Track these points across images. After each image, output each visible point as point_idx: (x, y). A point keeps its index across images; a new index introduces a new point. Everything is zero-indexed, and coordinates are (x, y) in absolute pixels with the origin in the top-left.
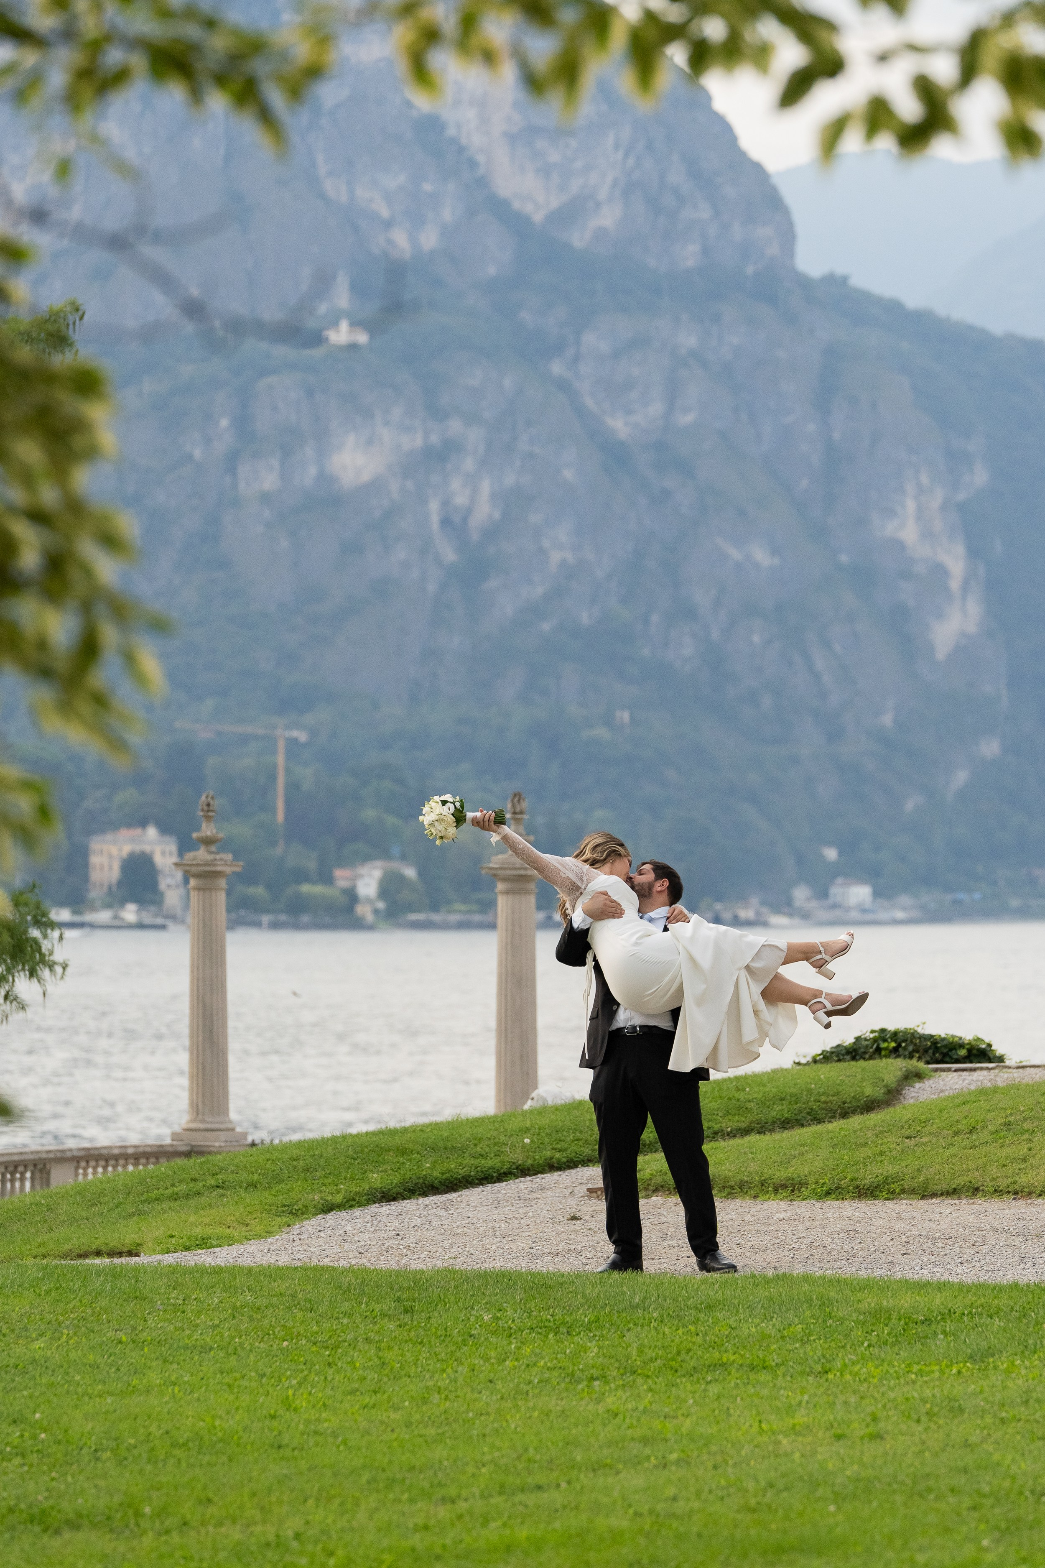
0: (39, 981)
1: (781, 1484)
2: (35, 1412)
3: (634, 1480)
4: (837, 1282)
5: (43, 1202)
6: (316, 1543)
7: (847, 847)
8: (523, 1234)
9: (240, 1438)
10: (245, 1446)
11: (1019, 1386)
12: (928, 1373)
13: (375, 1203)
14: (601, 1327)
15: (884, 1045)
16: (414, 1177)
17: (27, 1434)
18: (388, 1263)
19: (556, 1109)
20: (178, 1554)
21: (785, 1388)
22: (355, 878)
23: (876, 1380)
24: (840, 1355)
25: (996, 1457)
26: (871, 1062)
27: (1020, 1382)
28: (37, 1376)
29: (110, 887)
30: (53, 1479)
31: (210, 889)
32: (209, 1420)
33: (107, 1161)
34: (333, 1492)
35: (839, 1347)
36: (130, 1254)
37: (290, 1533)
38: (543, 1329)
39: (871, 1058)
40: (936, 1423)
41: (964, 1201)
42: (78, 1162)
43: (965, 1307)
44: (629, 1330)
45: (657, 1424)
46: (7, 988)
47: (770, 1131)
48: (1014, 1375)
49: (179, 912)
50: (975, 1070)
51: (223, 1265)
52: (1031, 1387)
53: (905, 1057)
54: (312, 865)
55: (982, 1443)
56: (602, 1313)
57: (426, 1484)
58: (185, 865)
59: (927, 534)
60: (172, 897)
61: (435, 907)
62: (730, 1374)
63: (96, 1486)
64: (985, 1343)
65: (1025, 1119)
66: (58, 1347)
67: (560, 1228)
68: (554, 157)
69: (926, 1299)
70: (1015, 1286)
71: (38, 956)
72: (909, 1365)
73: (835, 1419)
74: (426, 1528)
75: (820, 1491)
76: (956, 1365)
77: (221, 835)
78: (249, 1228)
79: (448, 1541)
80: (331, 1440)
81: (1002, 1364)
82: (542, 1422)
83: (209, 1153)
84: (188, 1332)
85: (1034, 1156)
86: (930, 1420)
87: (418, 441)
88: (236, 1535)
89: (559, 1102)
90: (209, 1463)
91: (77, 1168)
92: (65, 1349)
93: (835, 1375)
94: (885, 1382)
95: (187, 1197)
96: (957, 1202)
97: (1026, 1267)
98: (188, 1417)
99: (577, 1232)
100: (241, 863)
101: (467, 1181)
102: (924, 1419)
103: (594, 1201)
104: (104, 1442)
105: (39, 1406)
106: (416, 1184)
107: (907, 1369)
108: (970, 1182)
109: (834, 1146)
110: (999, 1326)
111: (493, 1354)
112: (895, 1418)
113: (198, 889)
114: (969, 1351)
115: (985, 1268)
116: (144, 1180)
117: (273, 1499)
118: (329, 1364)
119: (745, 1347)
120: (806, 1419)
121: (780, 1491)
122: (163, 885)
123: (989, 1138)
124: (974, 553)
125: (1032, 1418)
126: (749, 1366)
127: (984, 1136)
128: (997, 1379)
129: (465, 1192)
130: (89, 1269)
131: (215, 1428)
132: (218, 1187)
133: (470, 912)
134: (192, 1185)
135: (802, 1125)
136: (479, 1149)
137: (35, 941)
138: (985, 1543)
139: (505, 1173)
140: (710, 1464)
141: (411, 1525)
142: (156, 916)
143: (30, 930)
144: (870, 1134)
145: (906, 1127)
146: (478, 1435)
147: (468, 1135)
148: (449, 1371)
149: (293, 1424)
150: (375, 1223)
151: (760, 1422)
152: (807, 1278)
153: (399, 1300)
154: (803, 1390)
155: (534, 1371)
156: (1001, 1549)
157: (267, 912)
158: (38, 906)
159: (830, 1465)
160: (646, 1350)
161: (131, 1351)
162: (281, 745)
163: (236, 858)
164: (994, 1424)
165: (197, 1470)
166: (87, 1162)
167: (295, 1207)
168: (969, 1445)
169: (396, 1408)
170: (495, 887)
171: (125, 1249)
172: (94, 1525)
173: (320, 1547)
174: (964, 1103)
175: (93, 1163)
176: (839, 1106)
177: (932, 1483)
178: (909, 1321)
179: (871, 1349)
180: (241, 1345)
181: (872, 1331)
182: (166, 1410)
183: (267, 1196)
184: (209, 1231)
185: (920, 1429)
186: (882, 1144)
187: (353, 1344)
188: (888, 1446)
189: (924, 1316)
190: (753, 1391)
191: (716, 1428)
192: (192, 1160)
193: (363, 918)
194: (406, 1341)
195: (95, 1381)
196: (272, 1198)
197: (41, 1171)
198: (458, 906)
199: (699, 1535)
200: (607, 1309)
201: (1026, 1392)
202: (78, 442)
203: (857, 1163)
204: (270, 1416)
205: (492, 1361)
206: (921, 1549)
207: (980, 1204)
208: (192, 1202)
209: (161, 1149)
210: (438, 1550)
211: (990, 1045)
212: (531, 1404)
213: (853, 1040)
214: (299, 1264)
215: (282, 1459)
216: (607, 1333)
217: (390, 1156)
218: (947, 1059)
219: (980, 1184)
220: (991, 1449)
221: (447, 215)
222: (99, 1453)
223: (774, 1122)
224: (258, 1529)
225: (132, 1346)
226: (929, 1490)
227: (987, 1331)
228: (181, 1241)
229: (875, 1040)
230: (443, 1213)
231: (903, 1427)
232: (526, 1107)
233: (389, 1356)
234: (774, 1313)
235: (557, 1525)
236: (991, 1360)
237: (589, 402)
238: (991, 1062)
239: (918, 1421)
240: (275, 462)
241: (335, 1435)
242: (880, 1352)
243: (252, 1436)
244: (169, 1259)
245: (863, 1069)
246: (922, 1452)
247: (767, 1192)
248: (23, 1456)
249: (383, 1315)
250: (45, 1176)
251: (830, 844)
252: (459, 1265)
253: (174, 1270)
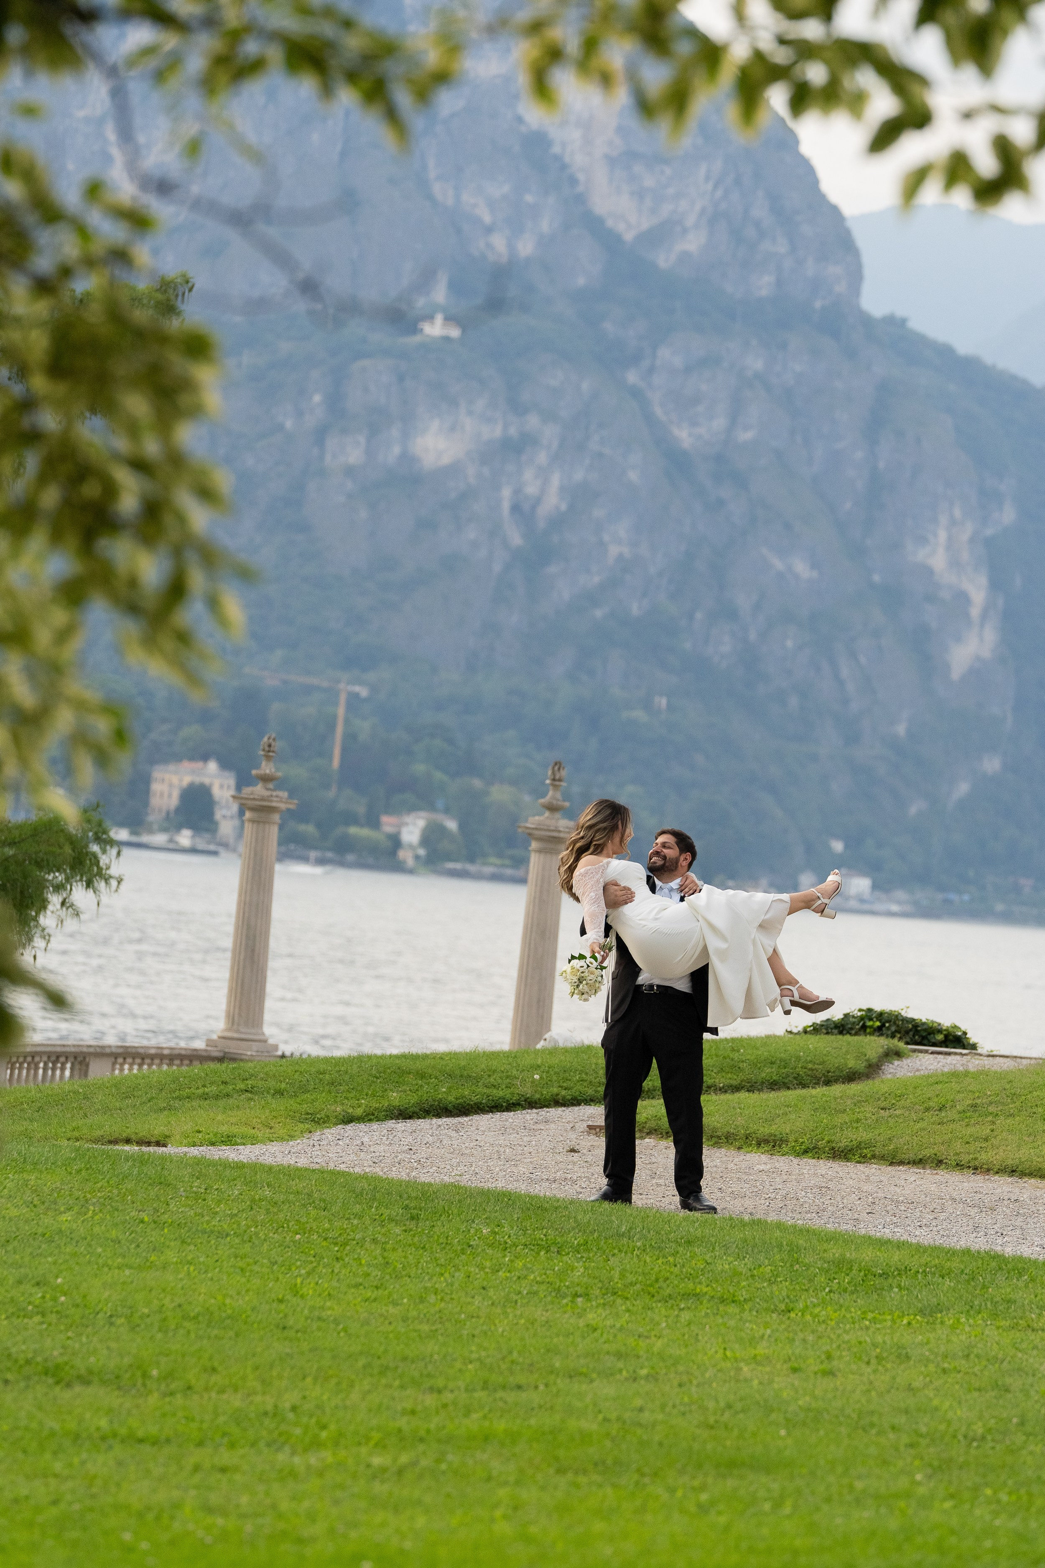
0: (95, 892)
1: (739, 1406)
2: (57, 1277)
3: (606, 1389)
4: (806, 1232)
5: (81, 1090)
6: (311, 1416)
7: (853, 842)
8: (525, 1160)
9: (247, 1317)
10: (253, 1324)
11: (961, 1341)
12: (881, 1322)
13: (392, 1119)
14: (588, 1250)
15: (869, 1023)
16: (430, 1099)
17: (48, 1296)
18: (399, 1174)
19: (566, 1051)
20: (180, 1414)
21: (750, 1322)
22: (400, 826)
23: (833, 1323)
24: (803, 1297)
25: (936, 1402)
26: (856, 1038)
27: (963, 1337)
28: (62, 1244)
29: (168, 813)
30: (68, 1338)
31: (264, 823)
32: (220, 1297)
33: (143, 1059)
34: (331, 1372)
35: (802, 1290)
36: (158, 1144)
37: (287, 1405)
38: (536, 1246)
39: (856, 1034)
40: (884, 1366)
41: (928, 1171)
42: (116, 1058)
43: (920, 1266)
44: (613, 1255)
45: (631, 1341)
46: (65, 895)
47: (759, 1090)
48: (958, 1331)
49: (231, 841)
50: (949, 1054)
51: (245, 1161)
52: (973, 1343)
53: (887, 1036)
54: (361, 809)
55: (923, 1388)
56: (591, 1238)
57: (416, 1374)
58: (242, 798)
59: (955, 563)
60: (227, 827)
61: (471, 859)
62: (701, 1303)
63: (108, 1348)
64: (935, 1300)
65: (991, 1103)
66: (83, 1221)
67: (559, 1158)
68: (649, 182)
69: (886, 1255)
70: (967, 1252)
71: (95, 869)
72: (864, 1313)
73: (793, 1353)
74: (413, 1412)
75: (774, 1416)
76: (907, 1317)
77: (279, 774)
78: (272, 1131)
79: (432, 1426)
80: (332, 1326)
81: (949, 1320)
82: (528, 1329)
83: (242, 1060)
84: (207, 1218)
85: (995, 1137)
86: (879, 1364)
87: (498, 432)
88: (237, 1401)
89: (569, 1045)
90: (216, 1336)
91: (114, 1064)
92: (90, 1224)
93: (797, 1315)
94: (841, 1325)
95: (217, 1097)
96: (922, 1171)
97: (979, 1236)
98: (200, 1294)
99: (574, 1163)
100: (296, 801)
101: (478, 1107)
102: (873, 1361)
103: (592, 1137)
104: (119, 1309)
105: (61, 1272)
106: (431, 1106)
107: (863, 1316)
108: (936, 1155)
109: (816, 1110)
110: (949, 1286)
111: (488, 1264)
112: (848, 1358)
113: (252, 821)
114: (920, 1305)
115: (941, 1233)
116: (178, 1079)
117: (274, 1373)
118: (337, 1259)
119: (717, 1281)
120: (767, 1351)
121: (737, 1413)
122: (218, 815)
123: (956, 1117)
124: (996, 585)
125: (970, 1371)
126: (719, 1298)
127: (952, 1114)
128: (943, 1333)
129: (476, 1118)
130: (118, 1154)
131: (225, 1305)
132: (247, 1091)
133: (503, 866)
134: (222, 1087)
135: (788, 1088)
136: (492, 1080)
137: (95, 856)
138: (919, 1477)
139: (513, 1104)
140: (676, 1383)
141: (399, 1408)
142: (209, 843)
143: (91, 845)
144: (849, 1102)
145: (883, 1099)
146: (468, 1334)
147: (483, 1066)
148: (447, 1275)
149: (299, 1309)
150: (391, 1137)
151: (725, 1349)
152: (779, 1225)
153: (406, 1207)
154: (767, 1325)
155: (524, 1283)
156: (932, 1484)
157: (315, 848)
158: (100, 824)
159: (785, 1394)
160: (628, 1275)
161: (152, 1230)
162: (343, 698)
163: (291, 796)
164: (936, 1372)
165: (205, 1341)
166: (125, 1059)
167: (318, 1116)
168: (913, 1389)
169: (395, 1304)
170: (530, 845)
171: (153, 1140)
172: (104, 1383)
173: (314, 1420)
174: (937, 1083)
175: (129, 1060)
176: (824, 1074)
177: (875, 1419)
178: (868, 1272)
179: (832, 1294)
180: (256, 1234)
181: (834, 1279)
182: (180, 1286)
183: (292, 1103)
184: (235, 1130)
185: (869, 1370)
186: (859, 1113)
187: (361, 1243)
188: (838, 1383)
189: (882, 1270)
190: (720, 1321)
191: (684, 1350)
192: (225, 1065)
193: (404, 862)
194: (410, 1245)
195: (115, 1254)
196: (296, 1106)
197: (81, 1063)
198: (493, 860)
199: (661, 1444)
200: (596, 1235)
201: (968, 1348)
202: (184, 400)
203: (835, 1127)
204: (278, 1299)
205: (487, 1270)
206: (859, 1477)
207: (943, 1175)
208: (221, 1103)
209: (195, 1053)
210: (422, 1433)
211: (965, 1033)
212: (518, 1313)
213: (842, 1017)
214: (317, 1166)
215: (285, 1339)
216: (593, 1256)
217: (410, 1078)
218: (925, 1042)
219: (944, 1157)
220: (931, 1395)
221: (545, 225)
222: (114, 1319)
223: (763, 1083)
224: (258, 1399)
225: (153, 1225)
226: (872, 1425)
227: (938, 1289)
228: (207, 1137)
229: (862, 1018)
230: (453, 1134)
231: (854, 1367)
232: (539, 1046)
233: (393, 1256)
234: (747, 1253)
235: (533, 1421)
236: (939, 1315)
237: (658, 411)
238: (964, 1048)
239: (868, 1363)
240: (362, 439)
241: (336, 1322)
242: (839, 1298)
243: (260, 1317)
244: (194, 1151)
245: (849, 1043)
246: (869, 1391)
247: (751, 1145)
248: (43, 1315)
249: (391, 1220)
250: (84, 1068)
251: (837, 837)
252: (464, 1181)
253: (198, 1162)
